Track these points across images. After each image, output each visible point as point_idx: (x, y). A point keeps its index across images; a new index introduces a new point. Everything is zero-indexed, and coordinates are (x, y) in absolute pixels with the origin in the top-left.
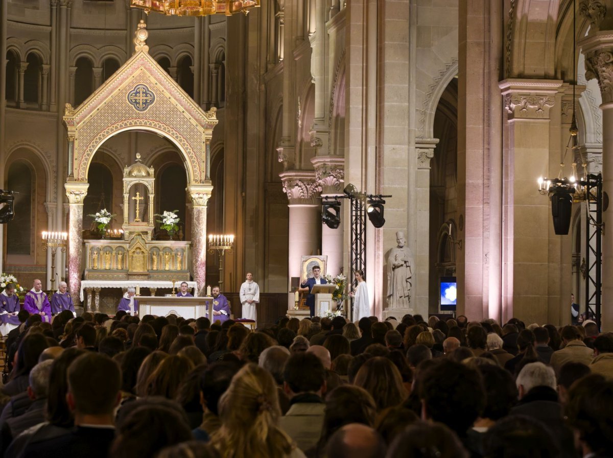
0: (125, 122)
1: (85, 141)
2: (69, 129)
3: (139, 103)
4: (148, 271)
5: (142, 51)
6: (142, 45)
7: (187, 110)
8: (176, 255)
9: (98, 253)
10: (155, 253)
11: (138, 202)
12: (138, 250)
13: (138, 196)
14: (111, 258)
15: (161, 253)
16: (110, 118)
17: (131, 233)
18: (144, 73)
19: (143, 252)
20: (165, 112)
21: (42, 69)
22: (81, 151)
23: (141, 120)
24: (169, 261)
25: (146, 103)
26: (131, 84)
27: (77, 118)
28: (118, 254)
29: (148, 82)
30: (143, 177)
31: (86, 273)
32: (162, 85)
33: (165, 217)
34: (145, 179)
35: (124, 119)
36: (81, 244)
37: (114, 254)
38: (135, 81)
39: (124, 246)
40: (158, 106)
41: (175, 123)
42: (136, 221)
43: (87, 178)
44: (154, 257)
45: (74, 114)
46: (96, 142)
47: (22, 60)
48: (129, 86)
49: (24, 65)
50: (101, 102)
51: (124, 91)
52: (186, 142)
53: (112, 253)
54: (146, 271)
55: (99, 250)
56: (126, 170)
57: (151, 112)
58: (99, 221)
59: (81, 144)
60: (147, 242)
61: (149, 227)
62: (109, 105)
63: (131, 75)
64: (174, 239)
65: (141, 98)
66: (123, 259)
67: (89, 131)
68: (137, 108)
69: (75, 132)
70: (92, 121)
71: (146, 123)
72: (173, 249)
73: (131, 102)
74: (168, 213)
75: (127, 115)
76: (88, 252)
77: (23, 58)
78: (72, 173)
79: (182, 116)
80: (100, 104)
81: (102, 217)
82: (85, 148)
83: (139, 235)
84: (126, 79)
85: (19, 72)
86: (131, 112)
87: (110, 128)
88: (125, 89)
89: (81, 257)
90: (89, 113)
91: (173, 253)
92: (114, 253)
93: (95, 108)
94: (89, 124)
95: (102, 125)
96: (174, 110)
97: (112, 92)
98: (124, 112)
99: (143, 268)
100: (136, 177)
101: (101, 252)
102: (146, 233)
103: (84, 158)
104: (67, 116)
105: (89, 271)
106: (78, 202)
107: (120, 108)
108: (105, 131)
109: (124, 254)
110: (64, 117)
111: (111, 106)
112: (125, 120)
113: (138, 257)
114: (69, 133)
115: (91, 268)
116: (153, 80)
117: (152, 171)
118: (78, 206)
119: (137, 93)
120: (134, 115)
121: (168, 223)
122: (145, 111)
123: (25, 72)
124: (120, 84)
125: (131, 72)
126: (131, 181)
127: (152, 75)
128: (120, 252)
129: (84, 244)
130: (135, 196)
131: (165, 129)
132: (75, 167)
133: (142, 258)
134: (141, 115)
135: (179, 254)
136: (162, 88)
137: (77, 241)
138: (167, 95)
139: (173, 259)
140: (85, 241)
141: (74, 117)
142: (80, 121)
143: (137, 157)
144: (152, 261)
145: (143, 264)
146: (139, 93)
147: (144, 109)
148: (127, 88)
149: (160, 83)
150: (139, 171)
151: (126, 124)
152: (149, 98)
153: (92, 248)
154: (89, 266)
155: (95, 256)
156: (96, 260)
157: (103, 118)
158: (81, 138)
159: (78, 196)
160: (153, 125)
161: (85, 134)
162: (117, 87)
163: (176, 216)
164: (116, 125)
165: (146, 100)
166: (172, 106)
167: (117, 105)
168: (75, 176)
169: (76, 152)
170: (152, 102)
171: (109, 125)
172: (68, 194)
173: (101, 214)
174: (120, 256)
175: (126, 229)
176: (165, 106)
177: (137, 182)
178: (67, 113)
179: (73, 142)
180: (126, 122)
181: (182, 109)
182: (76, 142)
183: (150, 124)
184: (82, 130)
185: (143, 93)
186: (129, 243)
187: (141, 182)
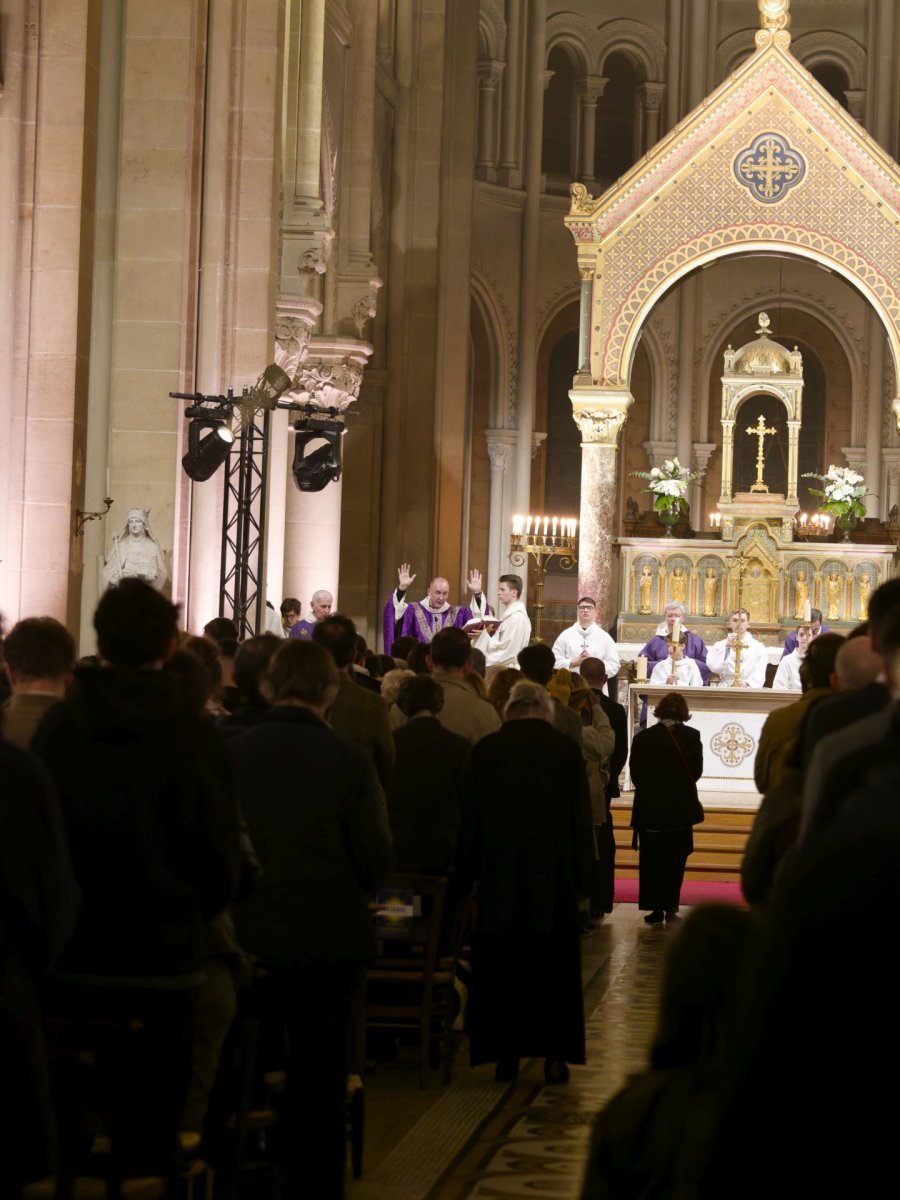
0: (725, 232)
1: (621, 282)
2: (581, 251)
3: (764, 182)
4: (780, 621)
5: (773, 45)
6: (773, 31)
7: (888, 199)
8: (858, 580)
9: (654, 574)
10: (802, 576)
11: (761, 441)
12: (756, 568)
13: (762, 424)
14: (686, 586)
15: (817, 575)
16: (686, 221)
17: (739, 522)
18: (777, 102)
19: (767, 572)
20: (831, 206)
21: (644, 93)
22: (611, 308)
23: (769, 227)
24: (838, 596)
25: (782, 181)
26: (744, 133)
27: (600, 221)
28: (703, 576)
29: (788, 126)
30: (772, 375)
31: (620, 623)
32: (824, 134)
33: (831, 482)
34: (776, 381)
35: (723, 223)
36: (608, 549)
37: (694, 576)
38: (753, 125)
39: (722, 554)
40: (813, 188)
41: (857, 233)
42: (755, 491)
43: (625, 375)
44: (800, 585)
45: (592, 212)
46: (651, 284)
47: (590, 72)
48: (737, 136)
49: (596, 84)
50: (666, 178)
51: (725, 151)
52: (885, 285)
53: (689, 575)
54: (774, 620)
55: (655, 563)
56: (730, 357)
57: (795, 206)
58: (657, 489)
59: (612, 290)
60: (781, 544)
61: (784, 507)
62: (685, 188)
63: (743, 107)
64: (855, 539)
65: (770, 168)
66: (717, 589)
67: (631, 255)
68: (760, 195)
69: (595, 257)
70: (641, 229)
71: (780, 235)
72: (850, 566)
73: (742, 178)
74: (840, 470)
75: (732, 214)
76: (628, 569)
77: (594, 65)
78: (588, 365)
79: (876, 216)
80: (660, 184)
81: (667, 478)
82: (620, 299)
83: (761, 527)
84: (729, 119)
85: (583, 102)
86: (742, 205)
87: (687, 247)
88: (727, 144)
89: (607, 581)
90: (633, 209)
91: (850, 576)
92: (694, 572)
93: (647, 195)
94: (632, 237)
95: (667, 238)
96: (856, 199)
97: (692, 154)
98: (723, 205)
99: (769, 614)
100: (753, 374)
101: (662, 571)
102: (778, 522)
103: (618, 325)
104: (576, 216)
105: (629, 619)
106: (601, 441)
107: (714, 195)
108: (675, 254)
109: (720, 575)
110: (566, 219)
111: (691, 191)
112: (726, 227)
113: (756, 584)
114: (580, 260)
115: (634, 611)
116: (802, 122)
117: (796, 359)
118: (603, 449)
119: (758, 154)
120: (750, 214)
121: (837, 496)
122: (779, 204)
123: (599, 101)
124: (715, 133)
125: (742, 101)
126: (741, 387)
127: (798, 107)
128: (710, 572)
129: (616, 548)
130: (755, 424)
131: (830, 249)
132: (593, 350)
133: (765, 588)
134: (768, 214)
135: (866, 577)
136: (825, 142)
137: (598, 539)
138: (838, 159)
139: (850, 592)
140: (621, 540)
141: (593, 218)
142: (610, 229)
143: (761, 323)
144: (794, 595)
145: (768, 603)
146: (765, 154)
147: (777, 197)
148: (734, 143)
149: (819, 128)
150: (765, 360)
151: (728, 238)
152: (790, 169)
153: (638, 561)
154: (628, 605)
155: (646, 580)
156: (648, 591)
157: (668, 220)
158: (612, 272)
159: (601, 425)
160: (799, 238)
161: (622, 263)
162: (707, 140)
163: (860, 479)
164: (702, 239)
165: (783, 174)
166: (850, 190)
167: (705, 186)
168: (595, 373)
169: (597, 309)
170: (797, 177)
171: (685, 239)
172: (576, 418)
173: (664, 471)
174: (710, 582)
175: (726, 511)
176: (832, 189)
177: (757, 388)
178: (574, 208)
179: (591, 284)
180: (727, 231)
181: (875, 196)
182: (599, 285)
183: (793, 236)
184: (613, 254)
185: (775, 155)
186: (735, 548)
187: (767, 388)
